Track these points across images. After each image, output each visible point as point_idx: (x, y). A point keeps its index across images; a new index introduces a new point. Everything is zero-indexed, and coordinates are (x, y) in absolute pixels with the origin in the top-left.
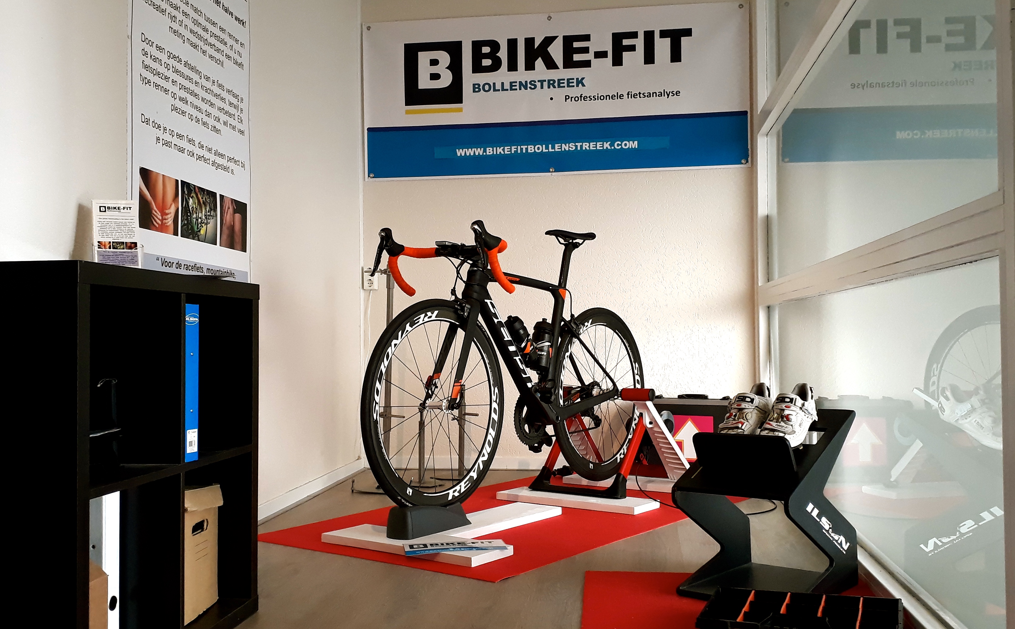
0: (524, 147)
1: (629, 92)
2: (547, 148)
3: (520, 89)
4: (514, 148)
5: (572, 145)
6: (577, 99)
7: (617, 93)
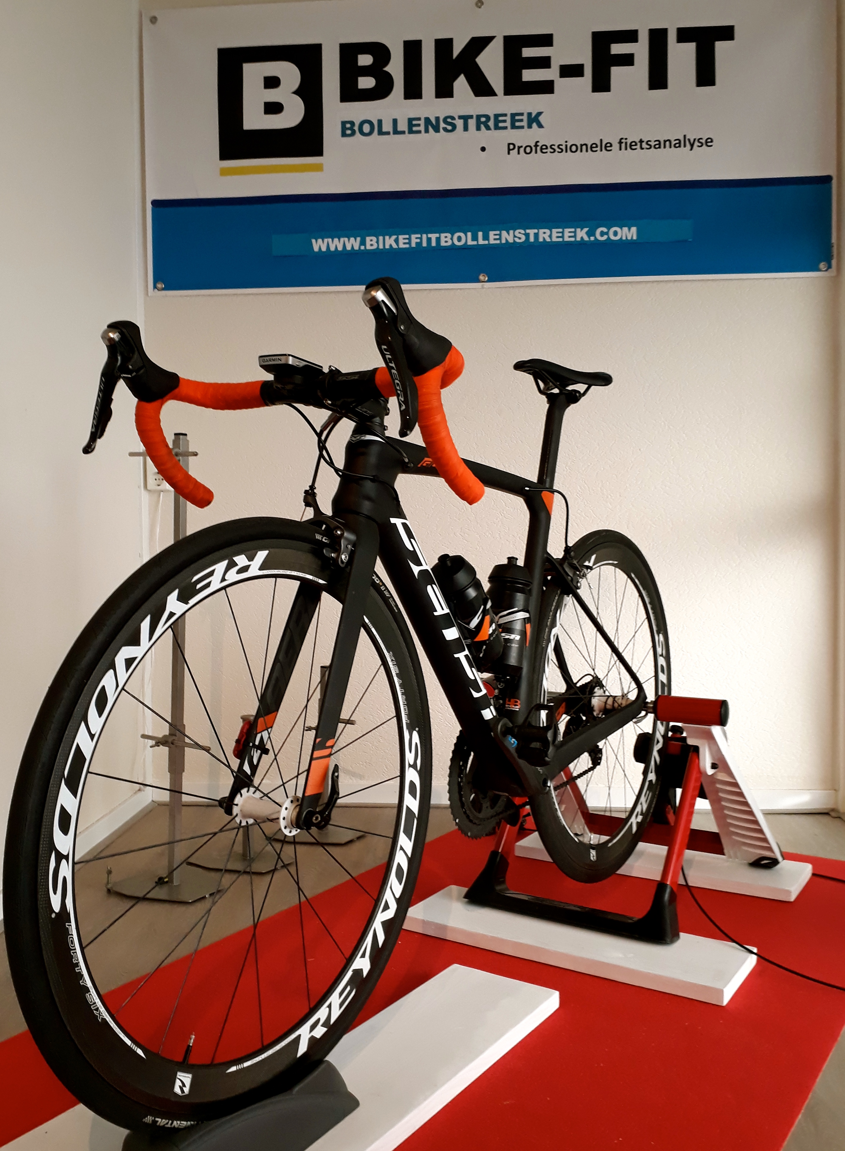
0: (433, 236)
1: (622, 139)
2: (475, 238)
3: (427, 131)
4: (417, 238)
5: (520, 233)
6: (529, 150)
7: (601, 140)
